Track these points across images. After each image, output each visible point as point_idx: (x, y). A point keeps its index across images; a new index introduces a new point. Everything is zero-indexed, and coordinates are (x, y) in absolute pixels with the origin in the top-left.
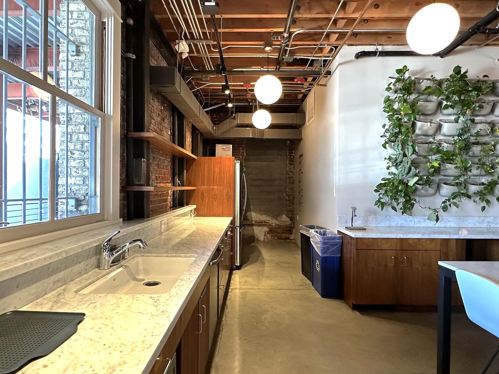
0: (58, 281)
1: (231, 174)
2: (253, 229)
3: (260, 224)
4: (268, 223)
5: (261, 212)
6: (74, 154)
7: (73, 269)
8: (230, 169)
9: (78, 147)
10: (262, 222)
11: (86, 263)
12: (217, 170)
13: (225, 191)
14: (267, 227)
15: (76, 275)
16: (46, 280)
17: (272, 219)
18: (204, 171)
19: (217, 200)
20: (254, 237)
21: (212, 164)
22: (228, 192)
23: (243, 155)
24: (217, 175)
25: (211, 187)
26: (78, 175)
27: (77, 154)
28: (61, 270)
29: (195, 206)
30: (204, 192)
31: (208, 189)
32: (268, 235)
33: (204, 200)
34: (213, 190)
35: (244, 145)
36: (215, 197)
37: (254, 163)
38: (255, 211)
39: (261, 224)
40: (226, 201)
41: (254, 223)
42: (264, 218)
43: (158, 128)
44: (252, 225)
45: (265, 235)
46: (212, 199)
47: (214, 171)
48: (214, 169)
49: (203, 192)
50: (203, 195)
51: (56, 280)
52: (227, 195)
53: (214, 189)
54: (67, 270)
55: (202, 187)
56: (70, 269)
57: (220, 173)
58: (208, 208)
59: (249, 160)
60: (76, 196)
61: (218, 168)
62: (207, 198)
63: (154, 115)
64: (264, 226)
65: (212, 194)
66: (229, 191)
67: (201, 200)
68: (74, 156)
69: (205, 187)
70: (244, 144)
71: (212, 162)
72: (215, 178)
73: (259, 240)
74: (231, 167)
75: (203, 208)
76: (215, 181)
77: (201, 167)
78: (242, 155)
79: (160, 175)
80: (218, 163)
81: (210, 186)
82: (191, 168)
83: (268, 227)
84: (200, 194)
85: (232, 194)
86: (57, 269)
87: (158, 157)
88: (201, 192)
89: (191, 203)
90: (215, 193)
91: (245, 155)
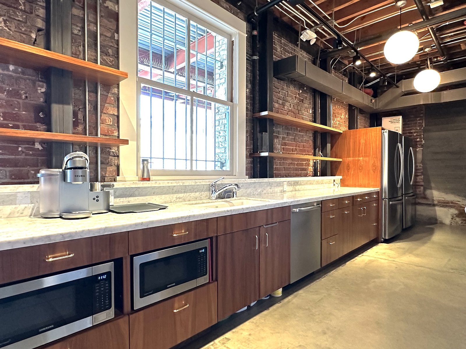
0: (179, 198)
1: (377, 143)
2: (435, 210)
3: (445, 204)
4: (457, 204)
5: (446, 191)
6: (220, 133)
7: (190, 195)
8: (376, 140)
9: (222, 128)
10: (448, 203)
11: (200, 194)
12: (362, 141)
13: (371, 162)
14: (455, 209)
15: (193, 199)
16: (172, 195)
17: (463, 200)
18: (349, 144)
19: (362, 171)
20: (436, 219)
21: (358, 135)
22: (374, 163)
23: (421, 126)
24: (362, 147)
25: (357, 159)
26: (222, 146)
27: (222, 133)
28: (181, 193)
29: (341, 177)
30: (350, 164)
31: (353, 160)
32: (458, 219)
33: (350, 171)
34: (358, 161)
35: (422, 115)
36: (361, 168)
37: (437, 133)
38: (438, 189)
39: (447, 205)
40: (372, 171)
41: (436, 202)
42: (451, 197)
43: (294, 108)
44: (434, 205)
45: (452, 219)
46: (357, 171)
47: (359, 143)
48: (359, 141)
49: (348, 164)
50: (349, 166)
51: (178, 197)
52: (373, 166)
53: (360, 160)
54: (185, 194)
55: (348, 159)
56: (188, 194)
57: (366, 144)
58: (353, 179)
59: (429, 131)
60: (221, 161)
61: (363, 139)
62: (353, 169)
63: (289, 99)
64: (451, 207)
65: (358, 165)
66: (376, 162)
67: (347, 171)
68: (220, 134)
69: (351, 159)
70: (422, 113)
71: (358, 134)
72: (361, 150)
73: (444, 223)
74: (378, 137)
75: (348, 179)
76: (360, 152)
77: (346, 140)
78: (419, 126)
79: (297, 148)
80: (364, 134)
81: (355, 157)
82: (337, 142)
83: (457, 209)
84: (346, 166)
85: (379, 165)
86: (179, 191)
87: (295, 132)
88: (346, 164)
89: (337, 174)
90: (360, 164)
91: (424, 126)
